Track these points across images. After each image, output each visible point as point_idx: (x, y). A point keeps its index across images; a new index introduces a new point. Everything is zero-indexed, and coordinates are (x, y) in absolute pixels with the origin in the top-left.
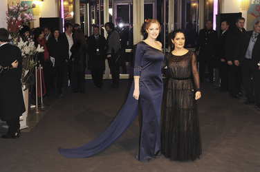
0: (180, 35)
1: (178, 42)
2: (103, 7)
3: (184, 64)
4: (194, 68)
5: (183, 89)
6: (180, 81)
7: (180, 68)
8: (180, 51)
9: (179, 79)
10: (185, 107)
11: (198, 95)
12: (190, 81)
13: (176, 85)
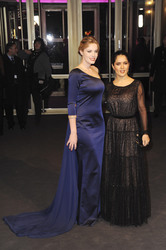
0: (122, 59)
1: (118, 67)
2: (26, 14)
3: (126, 98)
4: (141, 103)
5: (125, 131)
6: (122, 121)
7: (121, 104)
8: (123, 81)
9: (121, 118)
10: (127, 155)
11: (146, 139)
12: (134, 120)
13: (116, 124)
